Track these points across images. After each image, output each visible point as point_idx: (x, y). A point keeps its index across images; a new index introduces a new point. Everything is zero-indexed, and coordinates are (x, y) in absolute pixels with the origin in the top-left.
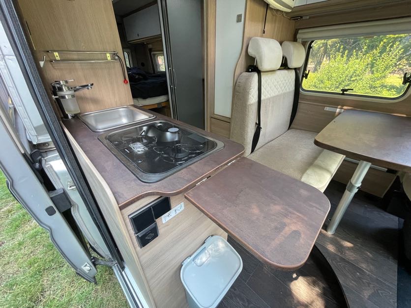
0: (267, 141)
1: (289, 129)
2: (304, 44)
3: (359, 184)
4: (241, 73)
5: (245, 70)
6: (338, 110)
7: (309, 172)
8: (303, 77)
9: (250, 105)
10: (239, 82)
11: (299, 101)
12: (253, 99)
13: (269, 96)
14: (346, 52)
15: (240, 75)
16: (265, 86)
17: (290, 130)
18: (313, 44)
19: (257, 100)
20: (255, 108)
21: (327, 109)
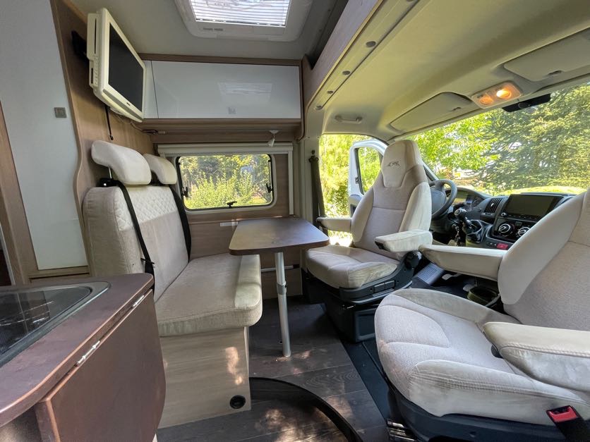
0: (167, 284)
1: (189, 260)
2: (169, 159)
3: (284, 284)
4: (88, 189)
5: (95, 185)
6: (233, 224)
7: (238, 293)
8: (182, 195)
9: (123, 231)
10: (90, 201)
11: (189, 223)
12: (125, 222)
13: (148, 219)
14: (211, 178)
15: (87, 192)
16: (137, 206)
17: (191, 262)
18: (180, 160)
19: (132, 224)
20: (132, 236)
21: (223, 225)
